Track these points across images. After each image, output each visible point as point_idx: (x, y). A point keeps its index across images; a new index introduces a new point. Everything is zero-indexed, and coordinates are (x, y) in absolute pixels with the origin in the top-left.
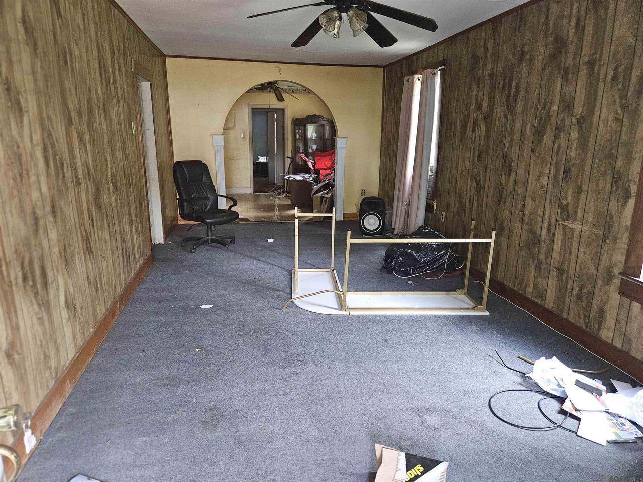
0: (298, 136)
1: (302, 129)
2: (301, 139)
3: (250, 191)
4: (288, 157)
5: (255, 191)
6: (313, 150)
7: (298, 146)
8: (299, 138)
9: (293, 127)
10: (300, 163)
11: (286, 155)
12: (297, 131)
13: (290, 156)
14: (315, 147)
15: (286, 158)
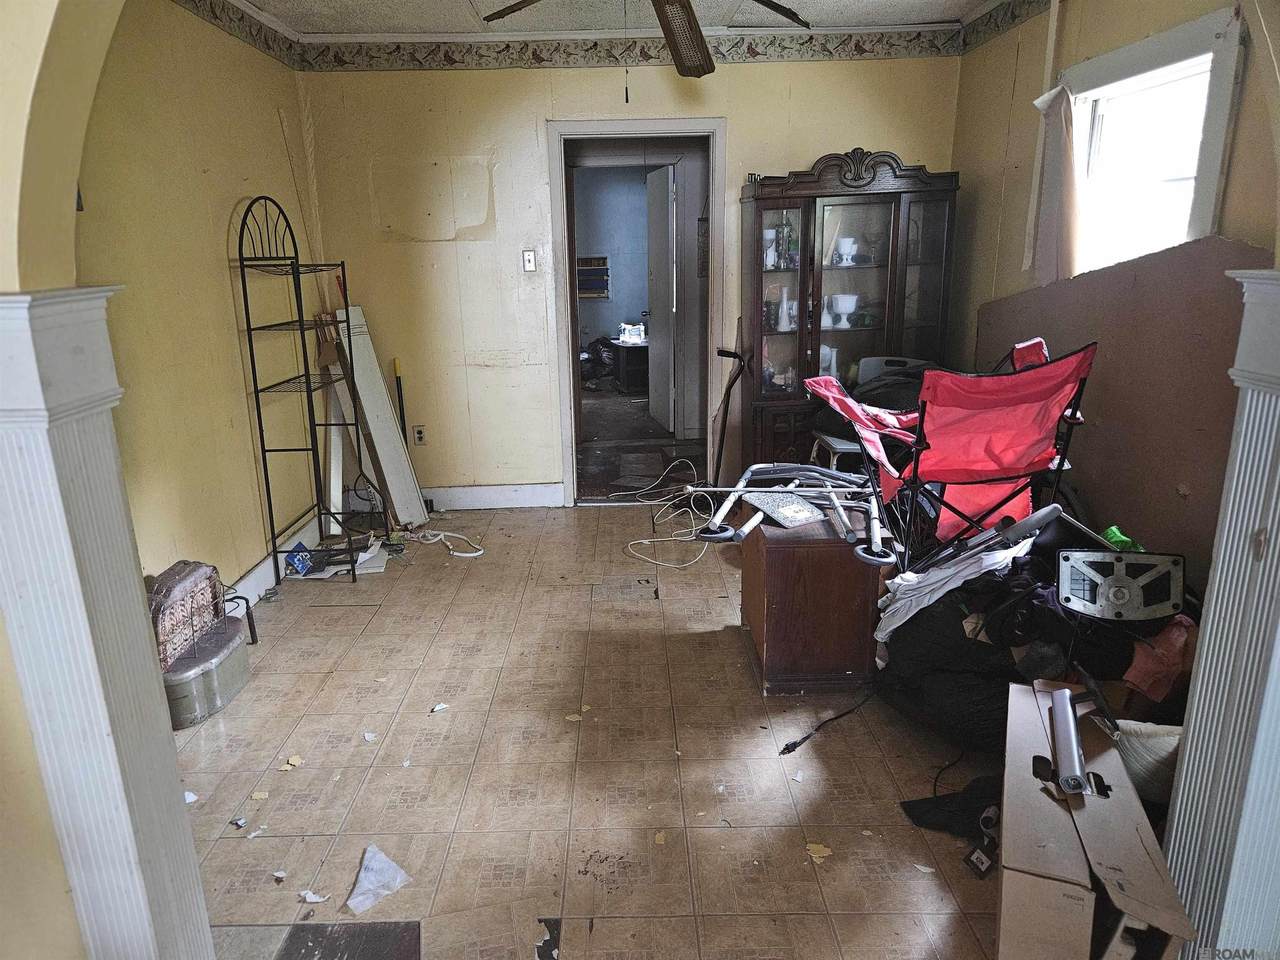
0: (770, 258)
1: (788, 224)
2: (787, 270)
3: (560, 493)
4: (723, 353)
5: (586, 484)
6: (837, 318)
7: (768, 304)
8: (777, 269)
9: (750, 218)
10: (778, 380)
11: (714, 345)
12: (769, 234)
13: (731, 344)
14: (847, 304)
15: (714, 358)
